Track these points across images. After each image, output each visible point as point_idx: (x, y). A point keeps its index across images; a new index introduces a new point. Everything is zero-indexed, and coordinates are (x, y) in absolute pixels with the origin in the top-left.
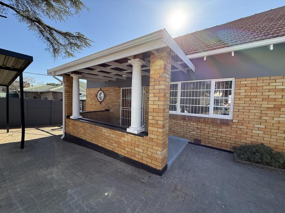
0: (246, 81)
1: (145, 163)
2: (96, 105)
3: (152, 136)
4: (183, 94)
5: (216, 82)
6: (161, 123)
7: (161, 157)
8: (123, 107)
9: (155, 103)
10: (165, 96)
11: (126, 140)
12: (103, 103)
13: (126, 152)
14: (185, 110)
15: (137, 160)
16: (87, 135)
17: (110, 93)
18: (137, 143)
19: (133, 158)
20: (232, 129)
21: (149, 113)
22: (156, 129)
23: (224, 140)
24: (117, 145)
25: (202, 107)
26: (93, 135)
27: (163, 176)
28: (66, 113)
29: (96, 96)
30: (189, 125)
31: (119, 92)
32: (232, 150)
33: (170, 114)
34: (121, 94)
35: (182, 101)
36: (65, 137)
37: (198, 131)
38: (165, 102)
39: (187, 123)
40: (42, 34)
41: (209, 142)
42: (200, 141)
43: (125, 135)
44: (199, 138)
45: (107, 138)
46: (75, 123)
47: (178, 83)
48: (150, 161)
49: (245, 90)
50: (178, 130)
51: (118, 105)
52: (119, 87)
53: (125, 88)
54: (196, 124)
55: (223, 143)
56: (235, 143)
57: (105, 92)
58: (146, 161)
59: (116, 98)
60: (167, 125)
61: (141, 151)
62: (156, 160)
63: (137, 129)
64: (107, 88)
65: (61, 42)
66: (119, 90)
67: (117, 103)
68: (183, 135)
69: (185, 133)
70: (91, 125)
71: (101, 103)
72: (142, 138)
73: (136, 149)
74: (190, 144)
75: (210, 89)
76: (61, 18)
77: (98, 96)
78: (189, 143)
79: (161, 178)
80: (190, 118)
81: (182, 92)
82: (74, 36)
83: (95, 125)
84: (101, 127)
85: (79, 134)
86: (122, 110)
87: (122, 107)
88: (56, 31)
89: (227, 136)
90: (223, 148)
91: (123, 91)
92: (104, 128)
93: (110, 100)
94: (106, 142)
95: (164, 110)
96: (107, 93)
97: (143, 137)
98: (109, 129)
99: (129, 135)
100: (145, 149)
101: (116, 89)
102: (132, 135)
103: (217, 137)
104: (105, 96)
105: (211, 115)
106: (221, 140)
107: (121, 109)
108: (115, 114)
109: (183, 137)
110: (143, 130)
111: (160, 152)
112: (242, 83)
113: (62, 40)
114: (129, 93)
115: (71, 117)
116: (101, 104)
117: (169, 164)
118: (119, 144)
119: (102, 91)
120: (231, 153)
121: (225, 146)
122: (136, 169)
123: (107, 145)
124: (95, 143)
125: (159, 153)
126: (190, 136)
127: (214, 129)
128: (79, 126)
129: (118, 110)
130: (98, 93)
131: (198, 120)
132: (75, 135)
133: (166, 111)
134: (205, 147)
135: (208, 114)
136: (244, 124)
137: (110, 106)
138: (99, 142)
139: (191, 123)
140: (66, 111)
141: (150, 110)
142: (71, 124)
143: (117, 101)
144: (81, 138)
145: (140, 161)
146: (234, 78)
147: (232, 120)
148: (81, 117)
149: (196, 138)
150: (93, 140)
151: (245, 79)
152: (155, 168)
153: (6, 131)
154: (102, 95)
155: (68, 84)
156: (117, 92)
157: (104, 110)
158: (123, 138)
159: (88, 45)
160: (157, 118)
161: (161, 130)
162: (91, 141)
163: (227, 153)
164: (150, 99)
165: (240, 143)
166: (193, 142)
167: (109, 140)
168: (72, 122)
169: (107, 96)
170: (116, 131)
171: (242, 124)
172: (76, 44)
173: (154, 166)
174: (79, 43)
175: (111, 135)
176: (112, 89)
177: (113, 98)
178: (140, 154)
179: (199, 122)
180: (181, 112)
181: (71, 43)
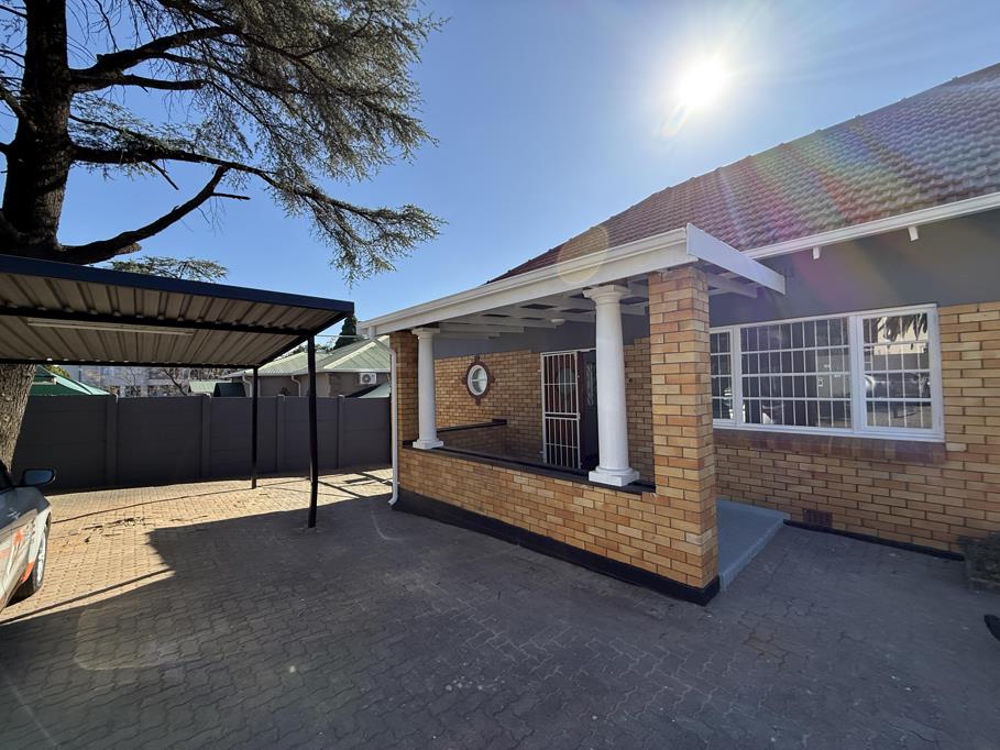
0: (978, 311)
1: (651, 568)
2: (462, 408)
3: (668, 492)
4: (749, 364)
5: (865, 321)
6: (691, 454)
7: (699, 551)
8: (552, 411)
9: (671, 400)
10: (698, 381)
11: (589, 504)
12: (486, 400)
13: (591, 539)
14: (764, 411)
15: (626, 560)
16: (467, 493)
17: (505, 371)
18: (622, 511)
19: (612, 555)
20: (948, 474)
21: (655, 428)
22: (678, 473)
23: (922, 515)
24: (560, 521)
25: (825, 405)
26: (486, 492)
27: (709, 606)
28: (401, 433)
29: (465, 381)
30: (781, 464)
31: (534, 364)
32: (956, 550)
33: (715, 429)
34: (542, 370)
35: (749, 387)
36: (398, 500)
37: (815, 482)
38: (699, 397)
39: (774, 456)
40: (324, 223)
41: (862, 519)
42: (828, 516)
43: (583, 489)
44: (821, 508)
45: (528, 501)
46: (428, 460)
47: (731, 331)
48: (667, 563)
49: (981, 342)
50: (743, 481)
51: (534, 405)
52: (533, 352)
53: (553, 354)
54: (808, 459)
55: (917, 524)
56: (965, 526)
57: (490, 368)
58: (654, 563)
59: (527, 383)
60: (710, 460)
61: (637, 534)
62: (686, 558)
63: (619, 473)
64: (498, 355)
65: (362, 237)
66: (536, 361)
67: (529, 401)
68: (763, 498)
69: (771, 492)
70: (477, 465)
71: (478, 400)
72: (638, 497)
73: (621, 529)
74: (789, 527)
75: (846, 343)
76: (363, 174)
77: (470, 381)
78: (786, 523)
79: (706, 611)
80: (784, 442)
81: (744, 357)
82: (395, 216)
83: (492, 465)
84: (509, 471)
85: (441, 492)
86: (547, 420)
87: (547, 410)
88: (351, 209)
89: (930, 498)
90: (918, 542)
91: (548, 361)
92: (519, 473)
93: (508, 392)
94: (527, 511)
95: (699, 417)
96: (498, 371)
97: (641, 494)
98: (534, 477)
99: (596, 489)
100: (649, 527)
101: (525, 356)
102: (606, 491)
103: (890, 502)
104: (491, 380)
105: (862, 426)
106: (908, 513)
107: (544, 418)
108: (526, 432)
109: (764, 502)
110: (636, 476)
111: (695, 536)
112: (963, 318)
113: (363, 230)
114: (568, 367)
115: (415, 445)
116: (478, 403)
117: (724, 575)
118: (567, 515)
119: (482, 364)
120: (954, 559)
121: (928, 535)
122: (627, 586)
123: (529, 520)
124: (491, 515)
125: (692, 538)
126: (787, 501)
127: (878, 475)
128: (440, 468)
129: (536, 419)
130: (469, 371)
131: (815, 446)
132: (427, 494)
133: (705, 420)
134: (847, 539)
135: (849, 427)
136: (991, 457)
137: (509, 409)
138: (503, 511)
139: (789, 457)
140: (400, 428)
141: (656, 420)
142: (417, 463)
143: (529, 392)
144: (449, 501)
145: (636, 564)
146: (935, 305)
147: (944, 445)
148: (441, 444)
149: (811, 506)
150: (486, 506)
151: (973, 307)
152: (684, 582)
153: (249, 483)
154: (483, 378)
155: (404, 355)
156: (528, 365)
157: (490, 421)
158: (577, 500)
159: (432, 234)
160: (680, 442)
161: (693, 475)
162: (481, 509)
163: (936, 558)
164: (656, 389)
165: (986, 525)
166: (800, 519)
167: (535, 506)
168: (419, 457)
169: (497, 380)
170: (557, 481)
171: (983, 458)
172: (398, 236)
173: (680, 579)
174: (406, 232)
175: (542, 492)
176: (511, 358)
177: (516, 384)
178: (634, 542)
179: (817, 452)
180: (747, 421)
181: (385, 235)
